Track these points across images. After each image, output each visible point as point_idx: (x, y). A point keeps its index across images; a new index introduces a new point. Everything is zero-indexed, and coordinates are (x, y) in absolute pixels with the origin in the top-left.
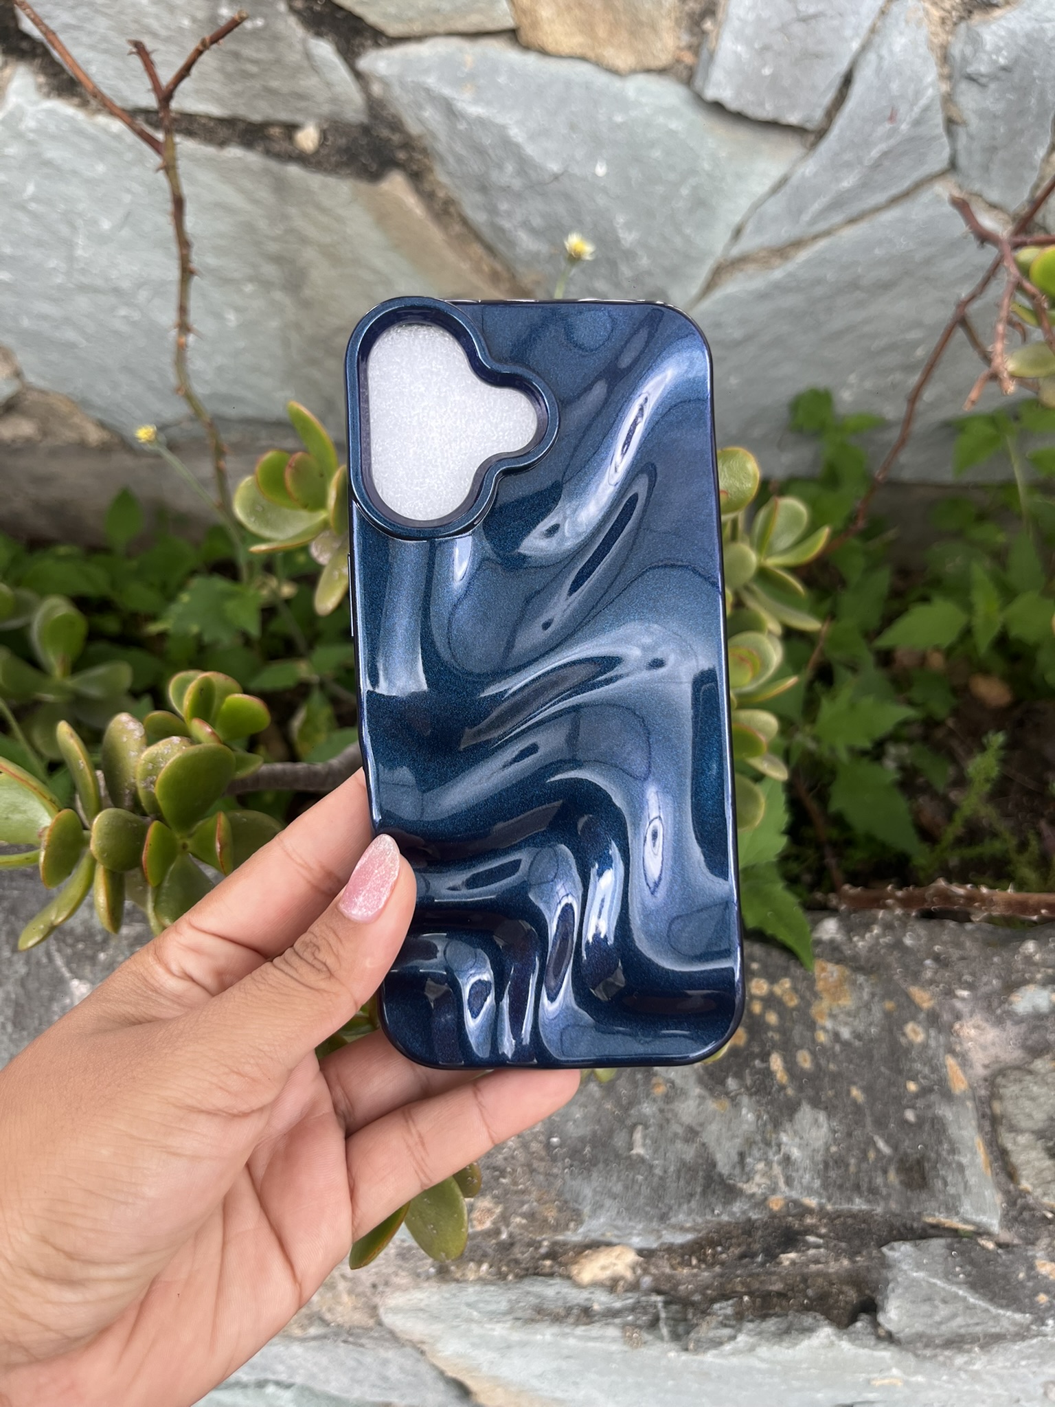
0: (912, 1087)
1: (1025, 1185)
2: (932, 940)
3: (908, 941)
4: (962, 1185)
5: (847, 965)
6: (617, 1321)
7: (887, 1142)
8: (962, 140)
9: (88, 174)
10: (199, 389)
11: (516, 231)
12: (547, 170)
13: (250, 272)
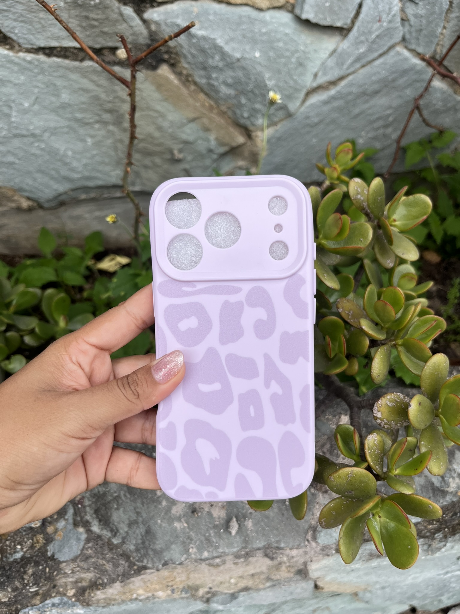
8: (407, 27)
9: (17, 82)
10: (75, 176)
11: (220, 86)
12: (234, 57)
13: (97, 118)
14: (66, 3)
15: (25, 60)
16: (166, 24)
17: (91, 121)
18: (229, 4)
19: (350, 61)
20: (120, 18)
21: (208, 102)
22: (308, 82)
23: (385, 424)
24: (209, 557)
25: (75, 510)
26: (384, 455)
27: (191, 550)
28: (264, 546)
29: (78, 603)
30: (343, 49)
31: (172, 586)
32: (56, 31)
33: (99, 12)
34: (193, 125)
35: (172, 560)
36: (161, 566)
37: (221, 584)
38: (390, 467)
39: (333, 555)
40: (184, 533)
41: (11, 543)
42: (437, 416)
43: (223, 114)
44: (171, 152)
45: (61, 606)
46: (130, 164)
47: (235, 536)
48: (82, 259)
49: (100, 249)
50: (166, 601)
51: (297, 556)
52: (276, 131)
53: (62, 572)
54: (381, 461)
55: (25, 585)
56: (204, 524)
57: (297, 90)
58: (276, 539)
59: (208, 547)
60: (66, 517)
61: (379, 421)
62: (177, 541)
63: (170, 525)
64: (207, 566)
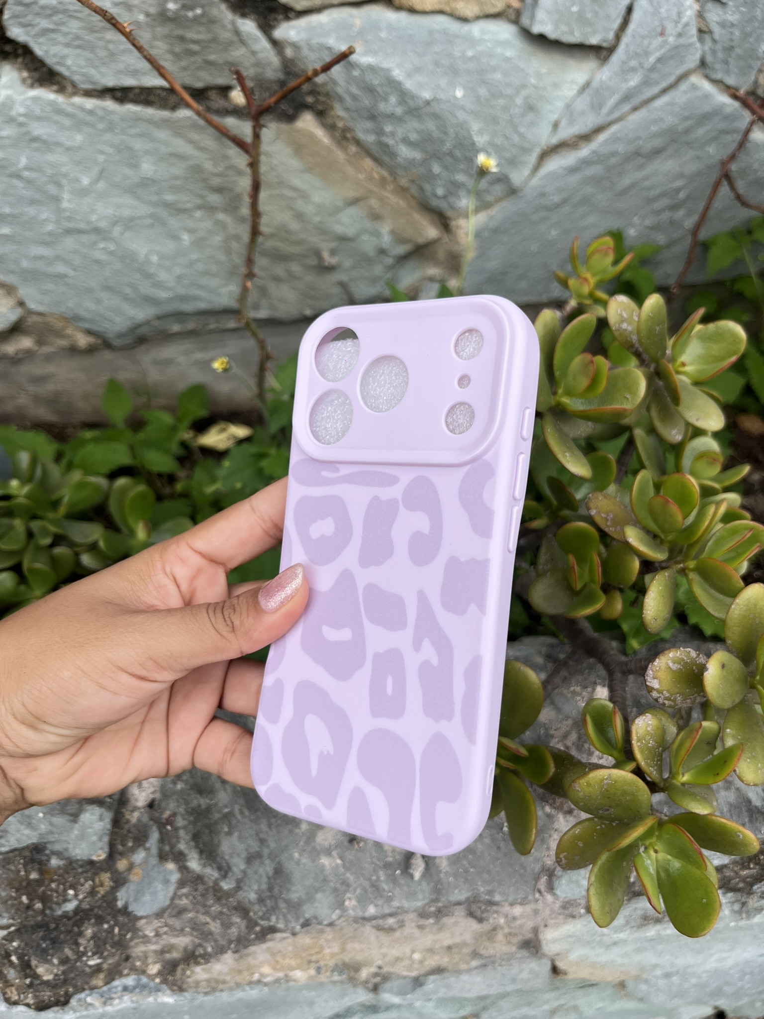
8: (709, 44)
9: (69, 144)
10: (163, 295)
11: (397, 145)
12: (421, 98)
13: (199, 201)
14: (148, 15)
15: (82, 109)
16: (310, 47)
17: (188, 206)
18: (412, 11)
19: (612, 101)
20: (235, 39)
21: (378, 172)
22: (544, 137)
23: (666, 699)
24: (376, 914)
25: (161, 833)
26: (663, 751)
27: (347, 903)
28: (468, 899)
29: (164, 987)
30: (601, 81)
31: (317, 962)
32: (132, 61)
33: (202, 29)
34: (353, 211)
35: (316, 918)
36: (298, 928)
37: (396, 961)
38: (674, 770)
39: (581, 916)
40: (336, 875)
41: (58, 885)
42: (753, 687)
43: (402, 191)
44: (318, 254)
45: (138, 990)
46: (250, 275)
47: (419, 883)
48: (174, 429)
49: (202, 413)
50: (308, 987)
51: (522, 916)
52: (491, 218)
53: (140, 933)
54: (658, 760)
55: (80, 954)
56: (369, 860)
57: (525, 151)
58: (486, 888)
59: (376, 898)
60: (148, 845)
61: (655, 694)
62: (325, 888)
63: (313, 861)
64: (374, 930)
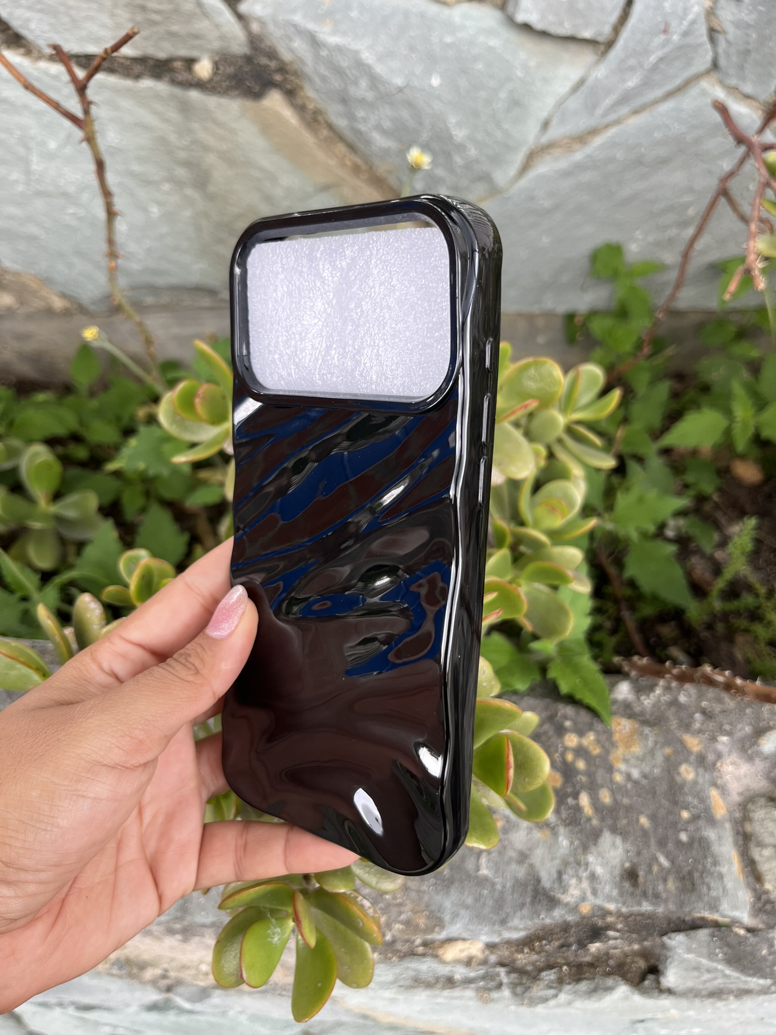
0: (685, 815)
1: (768, 886)
2: (701, 697)
3: (682, 698)
4: (721, 890)
5: (635, 719)
6: (473, 986)
7: (667, 857)
8: (722, 45)
11: (371, 132)
12: (393, 84)
15: (46, 73)
16: (276, 24)
17: (155, 178)
19: (608, 102)
20: (198, 11)
21: (350, 159)
22: (531, 135)
30: (597, 79)
34: (325, 197)
37: (183, 967)
43: (377, 182)
46: (113, 255)
57: (509, 148)
